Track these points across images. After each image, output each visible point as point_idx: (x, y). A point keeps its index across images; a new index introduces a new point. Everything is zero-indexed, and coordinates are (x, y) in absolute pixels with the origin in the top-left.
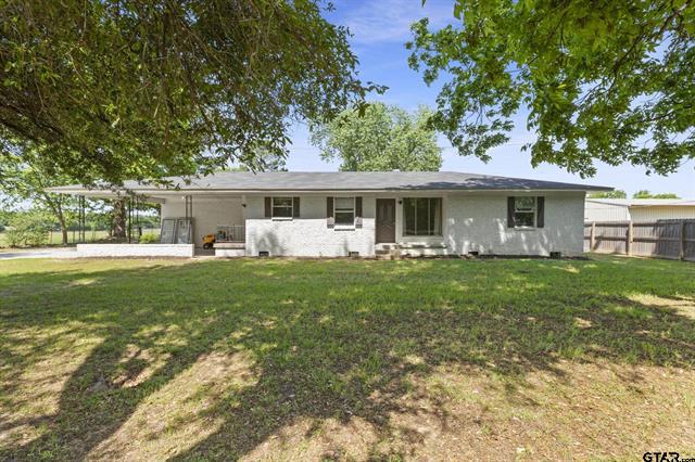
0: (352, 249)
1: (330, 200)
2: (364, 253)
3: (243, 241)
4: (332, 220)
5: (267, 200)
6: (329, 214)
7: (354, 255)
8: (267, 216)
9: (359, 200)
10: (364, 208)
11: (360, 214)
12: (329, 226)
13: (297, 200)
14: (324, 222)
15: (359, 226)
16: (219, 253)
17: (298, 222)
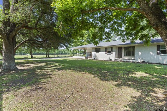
0: (111, 59)
1: (106, 48)
2: (113, 60)
3: (91, 56)
4: (107, 52)
5: (95, 49)
6: (106, 51)
7: (111, 60)
8: (95, 52)
9: (112, 48)
10: (113, 50)
11: (112, 51)
12: (106, 54)
13: (100, 48)
14: (105, 53)
15: (112, 54)
16: (88, 58)
17: (100, 53)
